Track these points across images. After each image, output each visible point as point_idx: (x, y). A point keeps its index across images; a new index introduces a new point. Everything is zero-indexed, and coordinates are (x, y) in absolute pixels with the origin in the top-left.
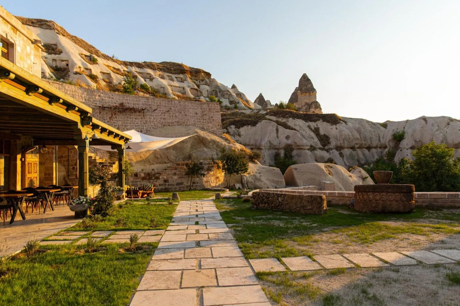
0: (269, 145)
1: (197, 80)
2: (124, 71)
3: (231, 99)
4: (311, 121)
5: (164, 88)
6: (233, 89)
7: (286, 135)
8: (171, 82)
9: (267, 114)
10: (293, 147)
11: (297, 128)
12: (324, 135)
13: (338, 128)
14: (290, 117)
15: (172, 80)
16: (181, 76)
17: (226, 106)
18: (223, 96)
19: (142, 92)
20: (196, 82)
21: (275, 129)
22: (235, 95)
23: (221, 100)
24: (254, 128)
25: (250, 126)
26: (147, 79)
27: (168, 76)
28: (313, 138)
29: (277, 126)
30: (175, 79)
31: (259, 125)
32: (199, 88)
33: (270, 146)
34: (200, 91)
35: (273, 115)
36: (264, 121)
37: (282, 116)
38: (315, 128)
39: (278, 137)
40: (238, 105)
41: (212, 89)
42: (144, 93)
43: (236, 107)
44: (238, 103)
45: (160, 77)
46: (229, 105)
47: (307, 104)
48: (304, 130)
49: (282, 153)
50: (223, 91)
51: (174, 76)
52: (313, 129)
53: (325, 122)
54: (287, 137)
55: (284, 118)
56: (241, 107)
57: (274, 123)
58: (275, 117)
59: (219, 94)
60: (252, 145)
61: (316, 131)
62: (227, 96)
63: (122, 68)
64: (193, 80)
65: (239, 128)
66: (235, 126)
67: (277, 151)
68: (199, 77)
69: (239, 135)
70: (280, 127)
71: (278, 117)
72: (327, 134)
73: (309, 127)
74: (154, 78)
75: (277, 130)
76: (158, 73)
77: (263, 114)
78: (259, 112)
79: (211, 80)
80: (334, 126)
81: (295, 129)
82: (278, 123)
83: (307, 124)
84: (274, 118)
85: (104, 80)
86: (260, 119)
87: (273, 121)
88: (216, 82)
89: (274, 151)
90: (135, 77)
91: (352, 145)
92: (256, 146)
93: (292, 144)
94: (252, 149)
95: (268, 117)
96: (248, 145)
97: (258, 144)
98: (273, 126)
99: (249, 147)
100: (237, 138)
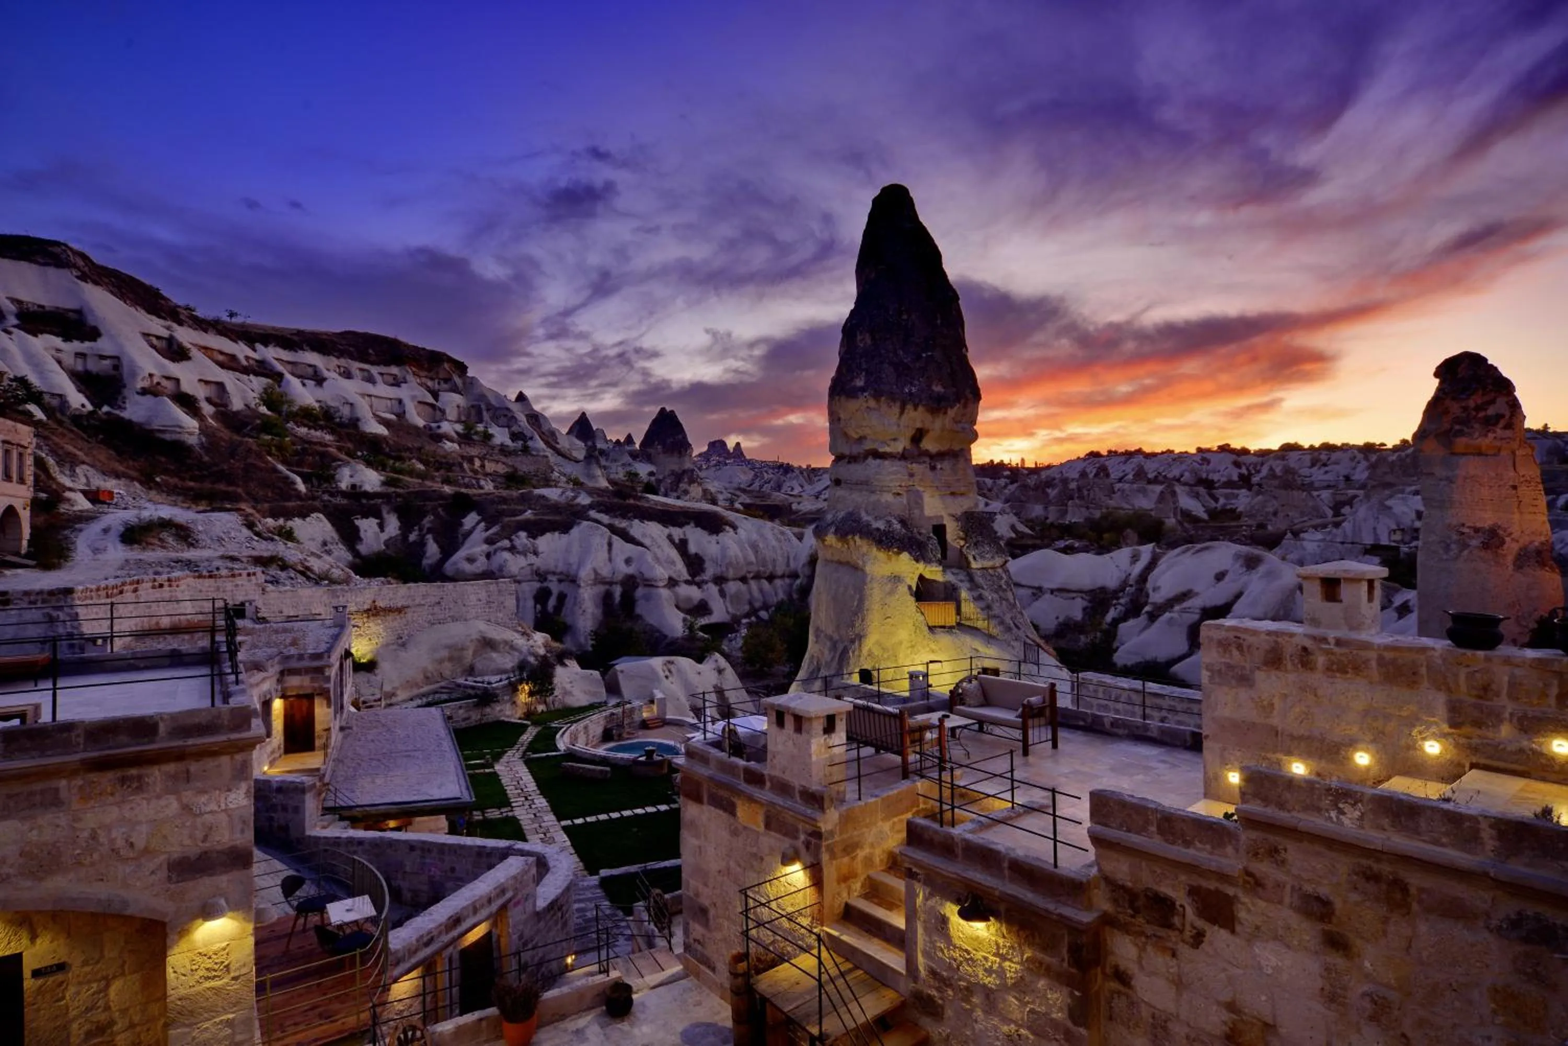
0: (593, 577)
1: (432, 379)
2: (247, 358)
3: (515, 429)
4: (674, 525)
5: (352, 404)
6: (518, 405)
7: (625, 556)
8: (370, 385)
9: (591, 506)
10: (638, 581)
11: (647, 542)
12: (696, 554)
13: (720, 541)
14: (635, 517)
15: (370, 380)
16: (394, 370)
17: (502, 445)
18: (495, 419)
19: (305, 426)
20: (430, 383)
21: (606, 541)
22: (524, 419)
23: (491, 431)
24: (565, 537)
25: (557, 534)
26: (306, 381)
27: (361, 370)
28: (673, 563)
29: (610, 538)
30: (378, 378)
31: (575, 531)
32: (437, 400)
33: (596, 579)
34: (440, 409)
35: (604, 512)
36: (585, 523)
37: (620, 515)
38: (681, 540)
39: (610, 560)
40: (530, 443)
41: (470, 403)
42: (310, 428)
43: (526, 450)
44: (531, 438)
45: (340, 374)
46: (508, 442)
47: (673, 473)
48: (659, 547)
49: (618, 591)
50: (497, 409)
51: (375, 370)
52: (677, 541)
53: (699, 529)
54: (628, 561)
55: (624, 518)
56: (538, 450)
57: (606, 530)
58: (608, 517)
59: (486, 416)
60: (561, 573)
61: (682, 546)
62: (503, 420)
63: (242, 351)
64: (424, 380)
65: (534, 538)
66: (528, 532)
67: (607, 587)
68: (437, 373)
69: (536, 553)
70: (615, 538)
71: (613, 517)
72: (700, 553)
73: (670, 538)
74: (325, 379)
75: (610, 545)
76: (334, 361)
77: (584, 506)
78: (575, 498)
79: (468, 381)
80: (714, 537)
81: (641, 545)
82: (613, 529)
83: (667, 531)
84: (605, 518)
85: (209, 400)
86: (578, 518)
87: (604, 525)
88: (482, 385)
89: (602, 588)
90: (279, 377)
91: (742, 573)
92: (568, 576)
93: (637, 574)
94: (560, 581)
95: (593, 514)
96: (554, 573)
97: (572, 572)
98: (602, 535)
99: (554, 578)
100: (532, 559)
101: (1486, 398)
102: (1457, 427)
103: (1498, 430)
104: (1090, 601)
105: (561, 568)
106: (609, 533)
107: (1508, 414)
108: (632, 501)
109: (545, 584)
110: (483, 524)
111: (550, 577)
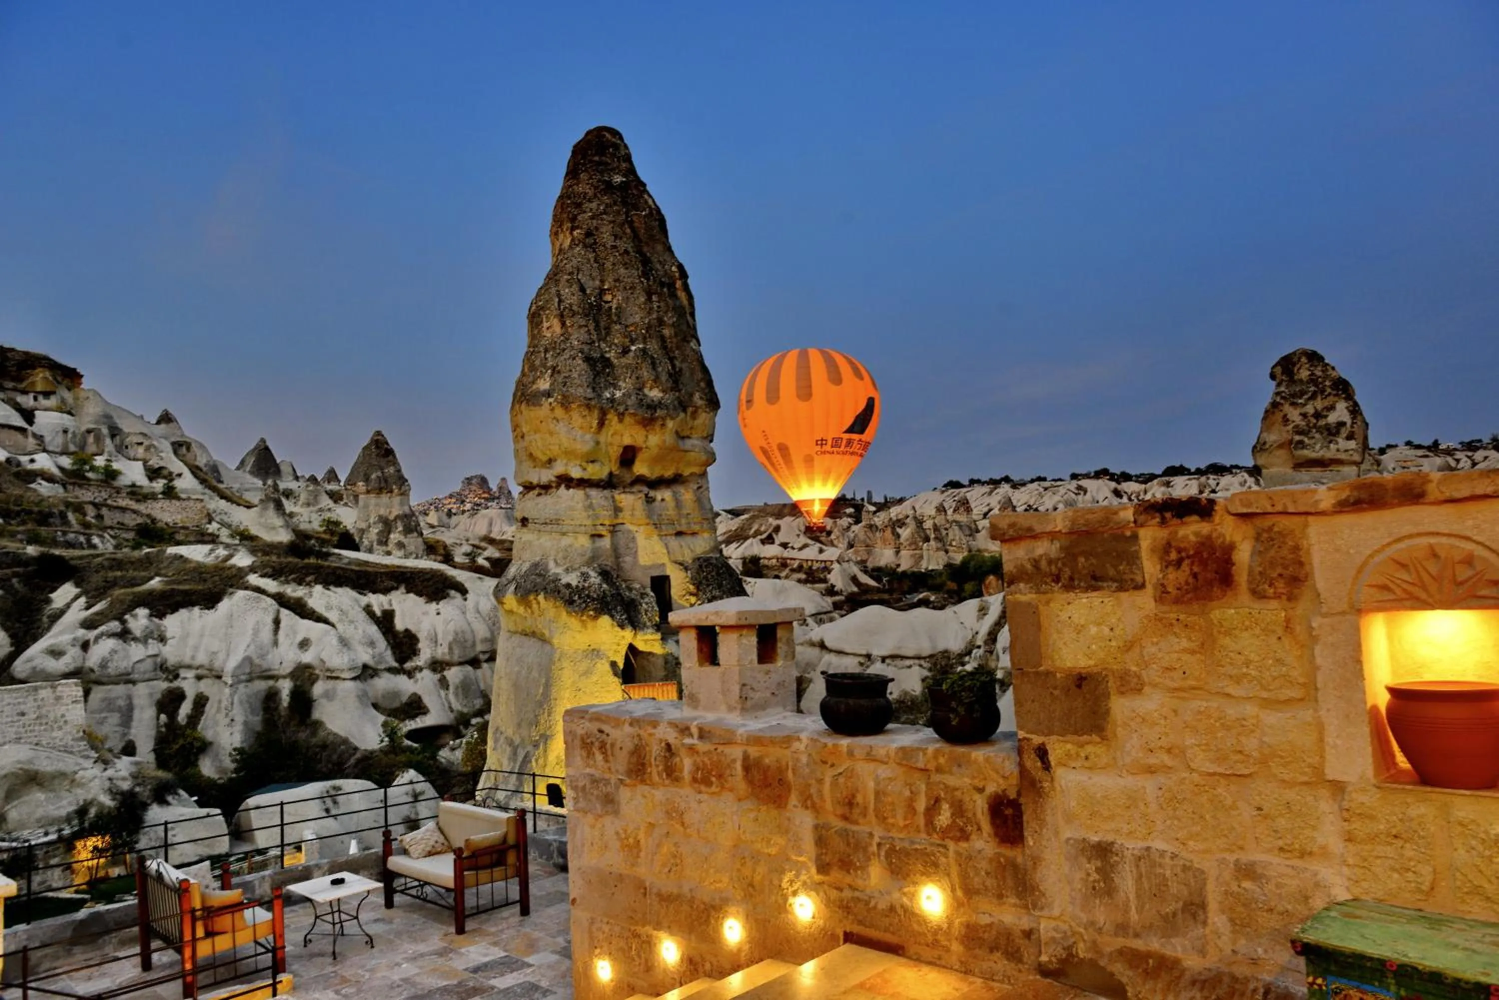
0: (247, 669)
1: (23, 393)
3: (154, 462)
4: (374, 592)
6: (162, 427)
7: (299, 638)
9: (252, 569)
10: (317, 672)
11: (332, 616)
12: (406, 630)
13: (441, 611)
14: (316, 581)
17: (133, 485)
18: (123, 449)
20: (19, 398)
21: (270, 618)
22: (170, 448)
23: (115, 466)
24: (209, 615)
25: (196, 610)
28: (371, 644)
29: (278, 612)
31: (224, 605)
32: (30, 423)
33: (251, 672)
34: (34, 436)
35: (269, 577)
36: (241, 594)
37: (294, 580)
38: (384, 612)
39: (276, 644)
40: (176, 482)
41: (85, 427)
43: (170, 493)
44: (178, 476)
46: (143, 481)
47: (382, 519)
48: (350, 623)
49: (285, 687)
50: (126, 435)
52: (378, 613)
53: (412, 595)
54: (304, 644)
55: (300, 584)
56: (188, 492)
57: (270, 601)
58: (275, 583)
59: (109, 445)
60: (200, 666)
61: (385, 621)
62: (136, 451)
64: (10, 395)
65: (161, 616)
66: (150, 609)
67: (270, 683)
68: (32, 384)
69: (162, 639)
70: (285, 612)
71: (283, 583)
72: (412, 629)
73: (368, 610)
75: (277, 622)
77: (241, 569)
78: (230, 556)
79: (83, 395)
80: (433, 606)
81: (326, 621)
82: (282, 600)
83: (363, 600)
84: (271, 585)
86: (231, 586)
87: (269, 595)
88: (104, 401)
89: (263, 685)
91: (471, 655)
92: (210, 670)
93: (315, 663)
94: (199, 678)
95: (253, 579)
96: (189, 667)
97: (217, 664)
98: (265, 609)
99: (190, 674)
100: (153, 647)
101: (1326, 403)
102: (1297, 438)
103: (1340, 440)
104: (930, 670)
105: (202, 659)
106: (276, 606)
107: (1349, 422)
108: (312, 560)
109: (176, 684)
110: (82, 600)
111: (183, 673)
